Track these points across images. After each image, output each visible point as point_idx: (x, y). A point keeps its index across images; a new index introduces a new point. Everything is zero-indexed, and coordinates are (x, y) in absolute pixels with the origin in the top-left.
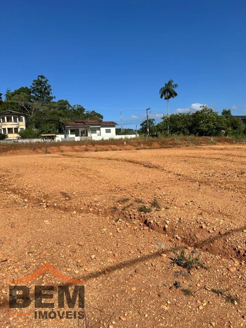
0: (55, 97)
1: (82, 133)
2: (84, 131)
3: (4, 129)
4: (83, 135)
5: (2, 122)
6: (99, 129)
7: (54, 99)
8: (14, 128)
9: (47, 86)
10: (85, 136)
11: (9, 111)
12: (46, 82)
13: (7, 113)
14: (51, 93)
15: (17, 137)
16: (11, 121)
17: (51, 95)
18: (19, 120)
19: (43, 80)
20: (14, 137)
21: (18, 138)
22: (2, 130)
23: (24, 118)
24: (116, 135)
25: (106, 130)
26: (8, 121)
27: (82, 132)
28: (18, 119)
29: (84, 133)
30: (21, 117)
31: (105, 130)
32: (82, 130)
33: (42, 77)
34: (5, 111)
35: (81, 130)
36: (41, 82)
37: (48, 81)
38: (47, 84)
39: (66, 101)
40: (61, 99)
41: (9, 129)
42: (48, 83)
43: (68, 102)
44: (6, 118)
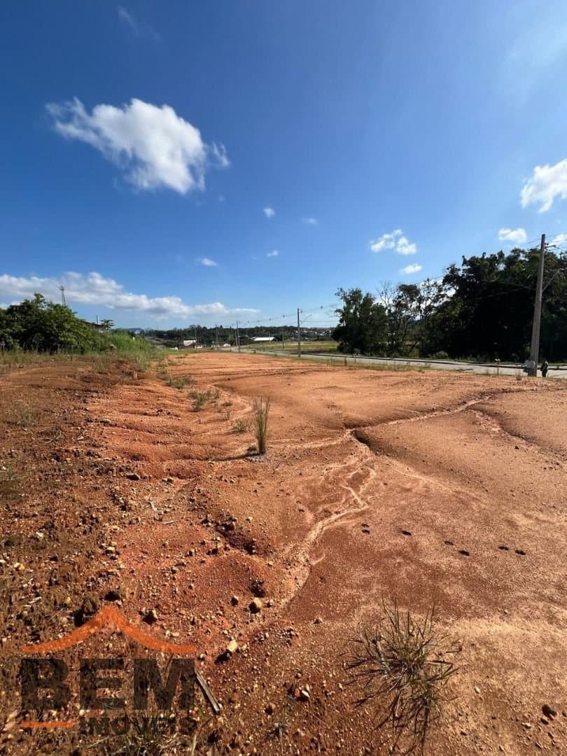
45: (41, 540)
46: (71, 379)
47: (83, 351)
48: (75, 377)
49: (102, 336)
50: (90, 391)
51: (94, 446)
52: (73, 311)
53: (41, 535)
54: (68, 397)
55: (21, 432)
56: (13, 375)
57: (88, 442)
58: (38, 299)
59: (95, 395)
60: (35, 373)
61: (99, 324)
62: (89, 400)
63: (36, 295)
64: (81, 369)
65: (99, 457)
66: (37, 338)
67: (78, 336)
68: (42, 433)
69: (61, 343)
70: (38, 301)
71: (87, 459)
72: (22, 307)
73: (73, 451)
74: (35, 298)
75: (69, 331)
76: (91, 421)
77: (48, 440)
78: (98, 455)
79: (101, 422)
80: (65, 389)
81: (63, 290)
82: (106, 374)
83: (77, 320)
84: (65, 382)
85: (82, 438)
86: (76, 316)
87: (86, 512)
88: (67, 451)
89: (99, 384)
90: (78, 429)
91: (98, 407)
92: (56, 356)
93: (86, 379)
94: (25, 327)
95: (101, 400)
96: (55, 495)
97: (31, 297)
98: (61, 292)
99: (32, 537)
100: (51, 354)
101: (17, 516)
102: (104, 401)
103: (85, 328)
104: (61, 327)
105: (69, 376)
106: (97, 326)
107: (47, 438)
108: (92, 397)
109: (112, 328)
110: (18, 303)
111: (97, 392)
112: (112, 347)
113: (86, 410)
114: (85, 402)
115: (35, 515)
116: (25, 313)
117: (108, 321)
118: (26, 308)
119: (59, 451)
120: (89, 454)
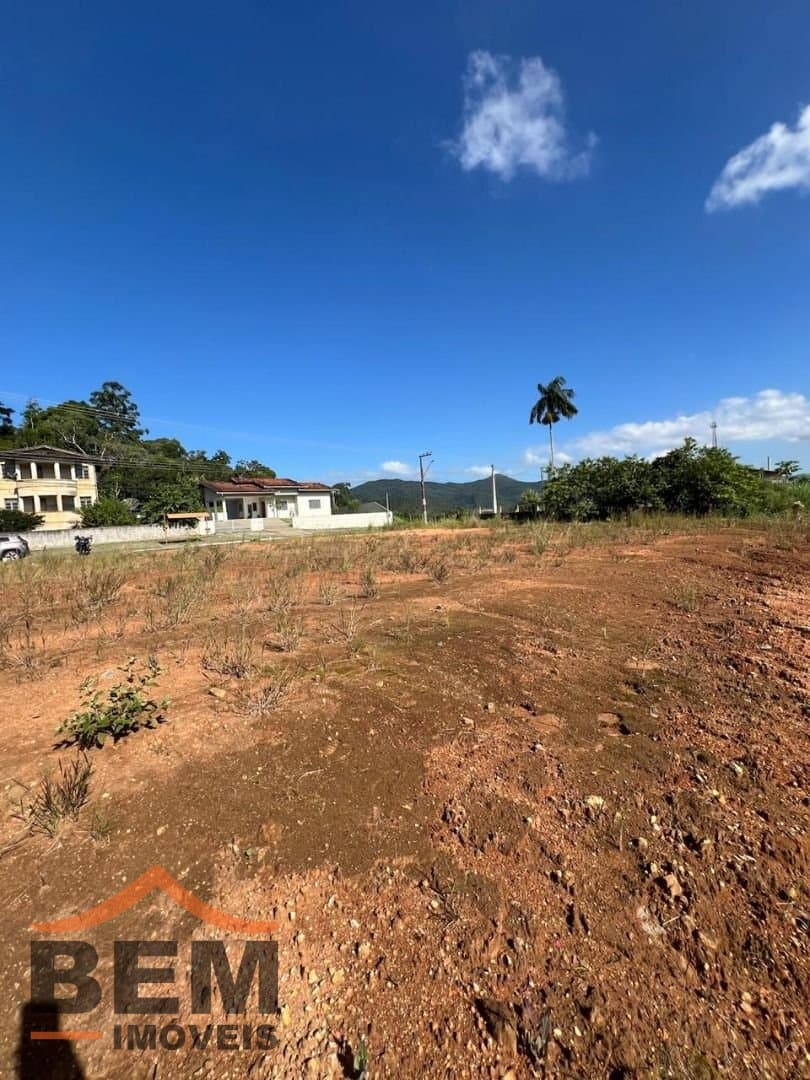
0: (147, 432)
1: (250, 511)
2: (255, 505)
3: (29, 500)
4: (254, 513)
5: (19, 478)
6: (293, 499)
7: (145, 434)
8: (63, 497)
9: (128, 405)
10: (259, 517)
11: (44, 449)
12: (125, 396)
13: (39, 454)
14: (139, 423)
15: (71, 522)
16: (53, 477)
17: (137, 427)
18: (79, 475)
19: (117, 393)
20: (63, 522)
21: (73, 525)
22: (21, 501)
23: (91, 469)
24: (334, 513)
25: (310, 501)
26: (40, 476)
27: (249, 506)
28: (73, 470)
29: (255, 509)
30: (84, 465)
31: (308, 503)
32: (250, 503)
33: (115, 386)
34: (32, 448)
35: (247, 501)
36: (112, 396)
37: (130, 394)
38: (128, 402)
39: (174, 441)
40: (161, 437)
41: (43, 499)
42: (129, 398)
43: (178, 443)
44: (33, 467)
45: (740, 775)
46: (734, 555)
47: (744, 513)
48: (739, 552)
49: (777, 488)
50: (767, 575)
51: (791, 665)
52: (733, 456)
53: (739, 769)
54: (734, 581)
55: (684, 617)
56: (661, 543)
57: (776, 655)
58: (688, 444)
59: (776, 582)
60: (684, 543)
61: (772, 469)
62: (767, 589)
63: (686, 440)
64: (746, 541)
65: (801, 686)
66: (683, 496)
67: (739, 490)
68: (709, 625)
69: (715, 502)
70: (687, 448)
71: (780, 681)
72: (667, 459)
73: (758, 664)
74: (684, 443)
75: (727, 483)
76: (778, 624)
77: (719, 638)
78: (799, 682)
79: (797, 629)
80: (728, 568)
81: (715, 427)
82: (789, 550)
83: (739, 468)
84: (727, 557)
85: (769, 647)
86: (737, 461)
87: (801, 769)
88: (748, 661)
89: (780, 566)
90: (758, 631)
91: (784, 604)
92: (706, 520)
93: (756, 556)
94: (670, 482)
95: (789, 593)
96: (749, 721)
97: (680, 443)
98: (711, 431)
99: (727, 766)
100: (699, 517)
101: (703, 727)
102: (795, 595)
103: (750, 479)
104: (716, 478)
105: (730, 549)
106: (768, 473)
107: (717, 634)
108: (772, 585)
109: (794, 474)
110: (664, 454)
111: (779, 578)
112: (797, 506)
113: (764, 604)
114: (760, 592)
115: (723, 737)
116: (672, 466)
117: (788, 464)
118: (674, 459)
119: (737, 656)
120: (782, 675)
